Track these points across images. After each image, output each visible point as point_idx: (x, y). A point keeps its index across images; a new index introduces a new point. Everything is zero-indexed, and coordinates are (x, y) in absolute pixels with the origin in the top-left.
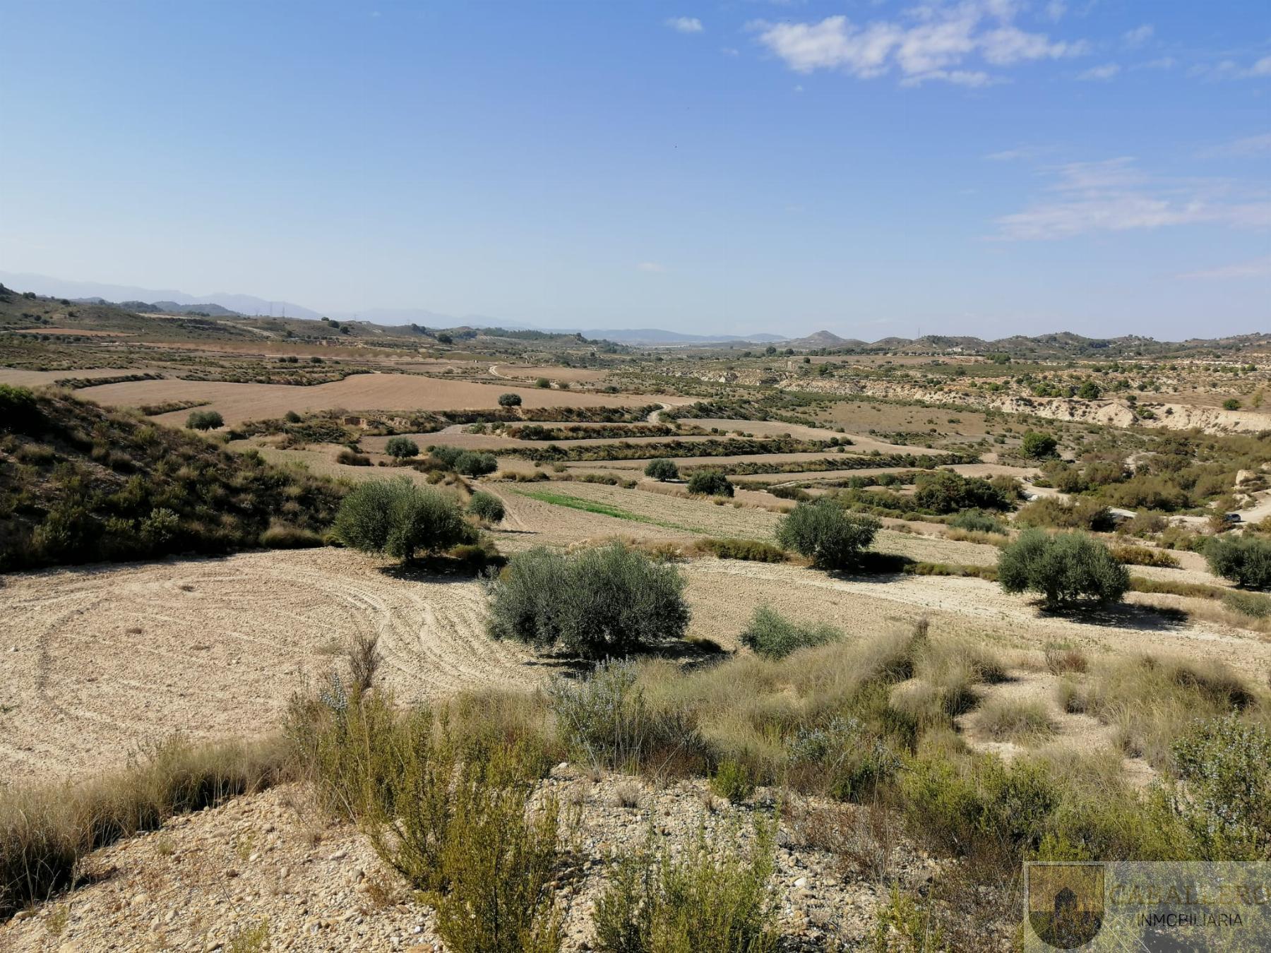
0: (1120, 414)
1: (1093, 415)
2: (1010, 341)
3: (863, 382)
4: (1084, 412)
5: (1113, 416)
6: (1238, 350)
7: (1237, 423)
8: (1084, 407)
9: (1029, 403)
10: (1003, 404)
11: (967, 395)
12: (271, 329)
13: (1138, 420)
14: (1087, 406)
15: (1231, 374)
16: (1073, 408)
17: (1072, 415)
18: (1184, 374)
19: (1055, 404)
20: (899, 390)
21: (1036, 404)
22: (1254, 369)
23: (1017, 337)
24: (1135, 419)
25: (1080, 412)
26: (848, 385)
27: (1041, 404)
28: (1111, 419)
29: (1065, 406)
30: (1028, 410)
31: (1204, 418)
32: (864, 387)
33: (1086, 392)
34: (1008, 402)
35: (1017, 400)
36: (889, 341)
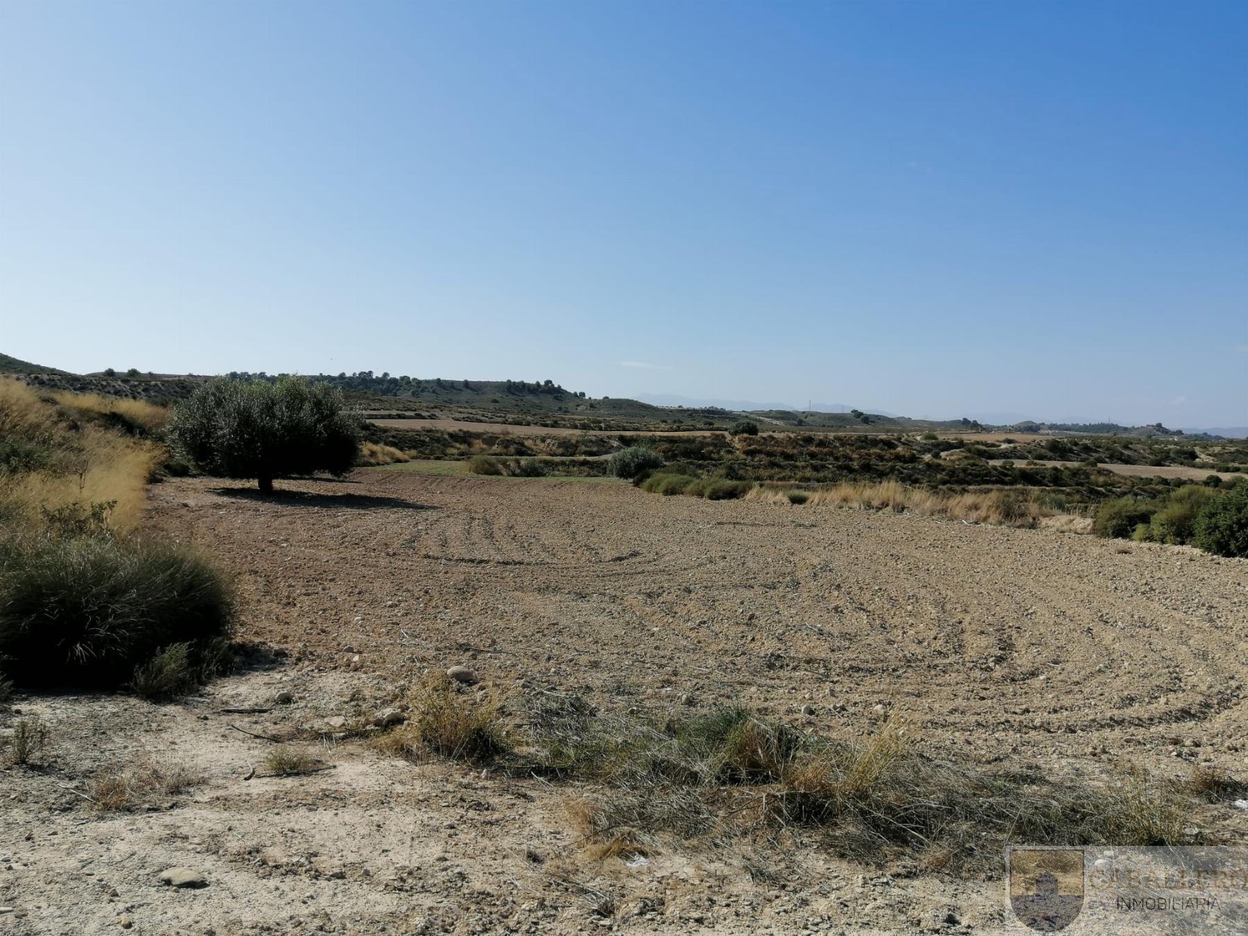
12: (782, 419)
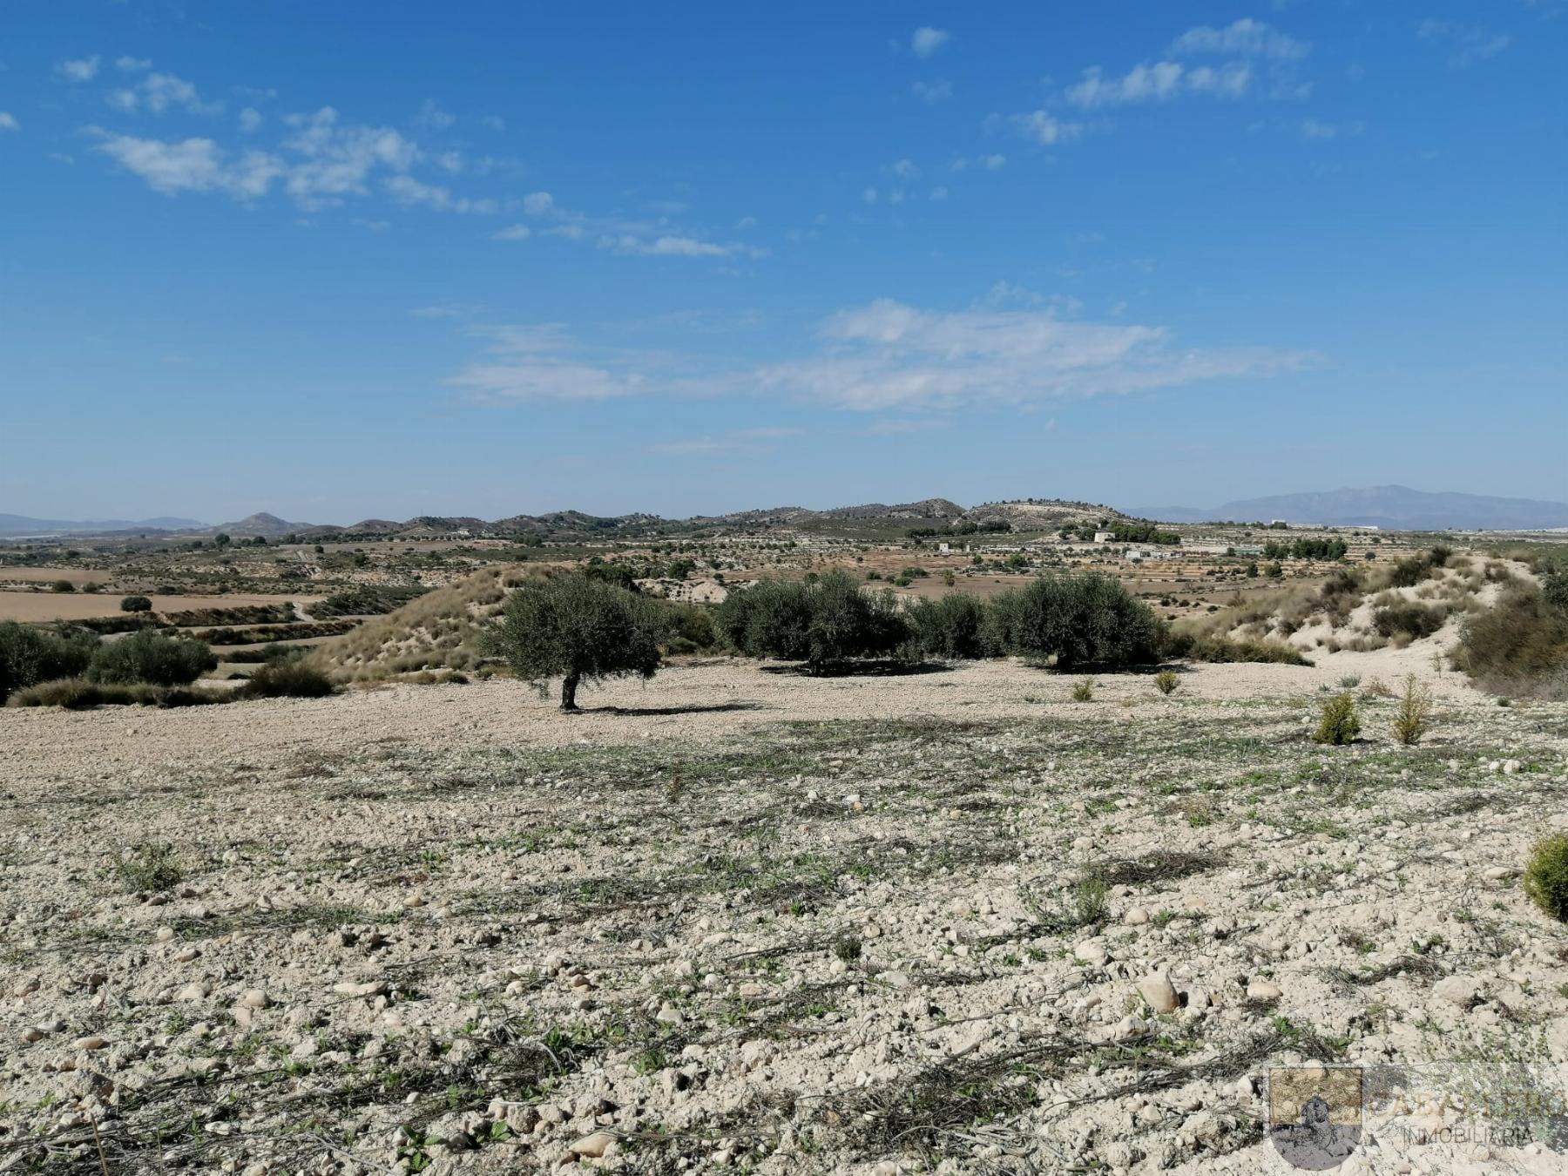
0: (714, 592)
1: (688, 594)
2: (514, 521)
3: (415, 572)
4: (679, 592)
5: (708, 594)
6: (768, 527)
8: (677, 587)
14: (681, 586)
15: (777, 551)
18: (738, 552)
22: (794, 545)
23: (522, 517)
25: (674, 592)
32: (419, 578)
33: (677, 573)
36: (369, 524)
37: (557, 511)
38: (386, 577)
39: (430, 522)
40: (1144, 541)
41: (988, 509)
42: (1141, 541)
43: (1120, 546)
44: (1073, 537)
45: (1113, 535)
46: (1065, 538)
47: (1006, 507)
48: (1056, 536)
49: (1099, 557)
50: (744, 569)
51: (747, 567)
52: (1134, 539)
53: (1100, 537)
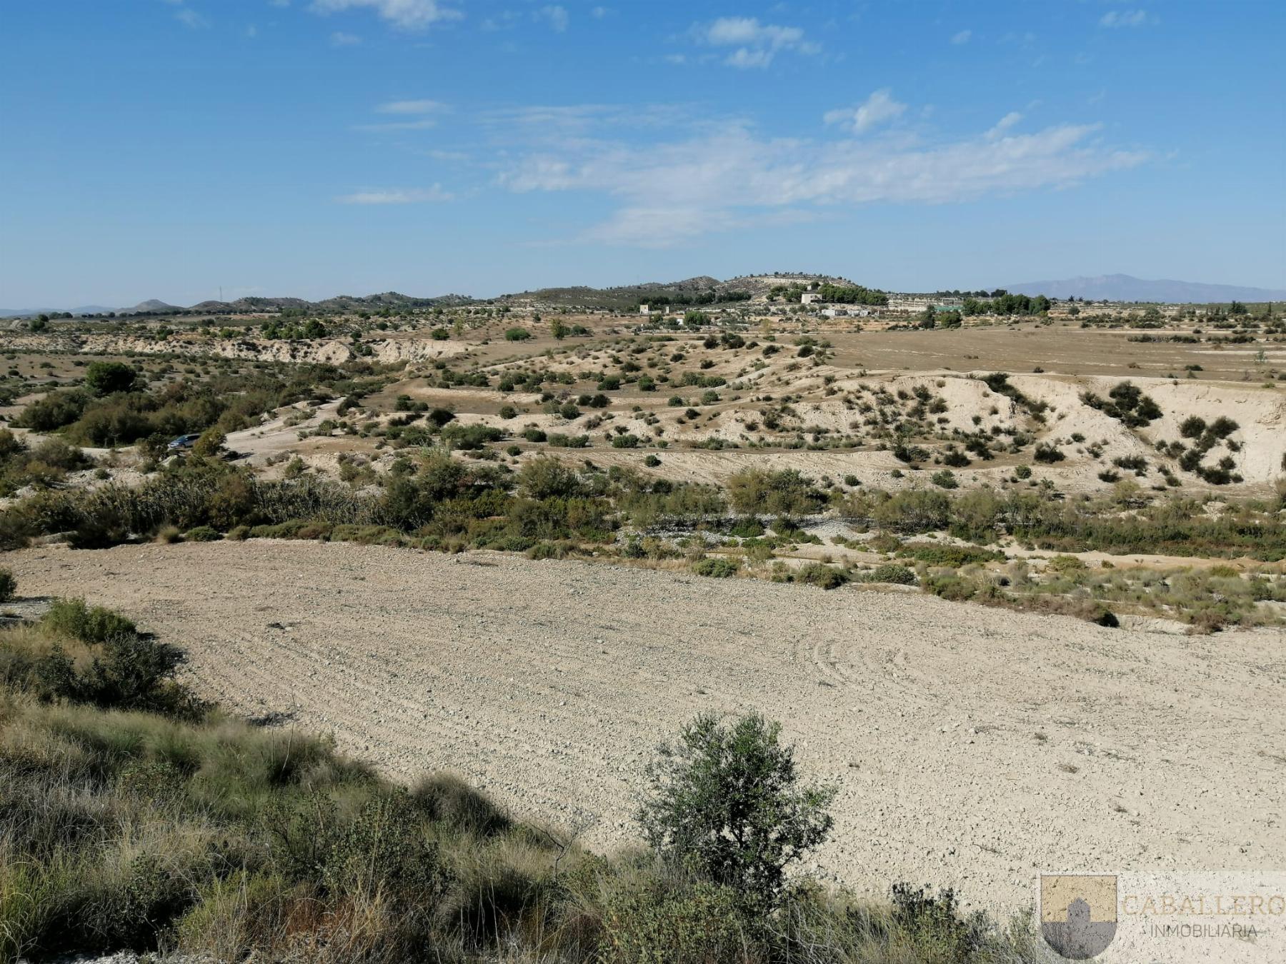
0: (338, 353)
1: (313, 355)
2: (334, 301)
3: (84, 337)
4: (306, 353)
5: (331, 355)
7: (440, 353)
8: (305, 348)
9: (252, 347)
10: (224, 349)
11: (190, 343)
13: (355, 357)
14: (309, 346)
16: (295, 350)
17: (294, 357)
19: (276, 346)
20: (121, 343)
21: (260, 348)
24: (353, 356)
25: (302, 353)
26: (60, 341)
27: (265, 348)
28: (329, 358)
29: (286, 348)
30: (251, 355)
31: (412, 350)
32: (84, 342)
33: (310, 331)
34: (229, 348)
35: (239, 345)
37: (379, 293)
38: (46, 342)
39: (254, 301)
40: (852, 302)
41: (739, 281)
42: (848, 302)
43: (817, 306)
44: (781, 299)
45: (819, 296)
46: (772, 300)
47: (753, 280)
48: (764, 299)
49: (790, 314)
50: (410, 330)
51: (414, 327)
52: (841, 300)
53: (806, 299)
